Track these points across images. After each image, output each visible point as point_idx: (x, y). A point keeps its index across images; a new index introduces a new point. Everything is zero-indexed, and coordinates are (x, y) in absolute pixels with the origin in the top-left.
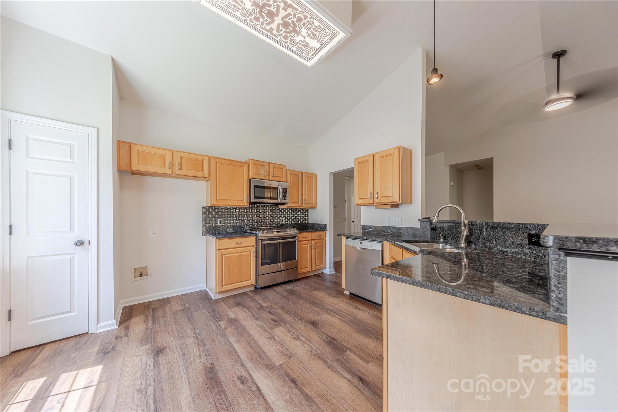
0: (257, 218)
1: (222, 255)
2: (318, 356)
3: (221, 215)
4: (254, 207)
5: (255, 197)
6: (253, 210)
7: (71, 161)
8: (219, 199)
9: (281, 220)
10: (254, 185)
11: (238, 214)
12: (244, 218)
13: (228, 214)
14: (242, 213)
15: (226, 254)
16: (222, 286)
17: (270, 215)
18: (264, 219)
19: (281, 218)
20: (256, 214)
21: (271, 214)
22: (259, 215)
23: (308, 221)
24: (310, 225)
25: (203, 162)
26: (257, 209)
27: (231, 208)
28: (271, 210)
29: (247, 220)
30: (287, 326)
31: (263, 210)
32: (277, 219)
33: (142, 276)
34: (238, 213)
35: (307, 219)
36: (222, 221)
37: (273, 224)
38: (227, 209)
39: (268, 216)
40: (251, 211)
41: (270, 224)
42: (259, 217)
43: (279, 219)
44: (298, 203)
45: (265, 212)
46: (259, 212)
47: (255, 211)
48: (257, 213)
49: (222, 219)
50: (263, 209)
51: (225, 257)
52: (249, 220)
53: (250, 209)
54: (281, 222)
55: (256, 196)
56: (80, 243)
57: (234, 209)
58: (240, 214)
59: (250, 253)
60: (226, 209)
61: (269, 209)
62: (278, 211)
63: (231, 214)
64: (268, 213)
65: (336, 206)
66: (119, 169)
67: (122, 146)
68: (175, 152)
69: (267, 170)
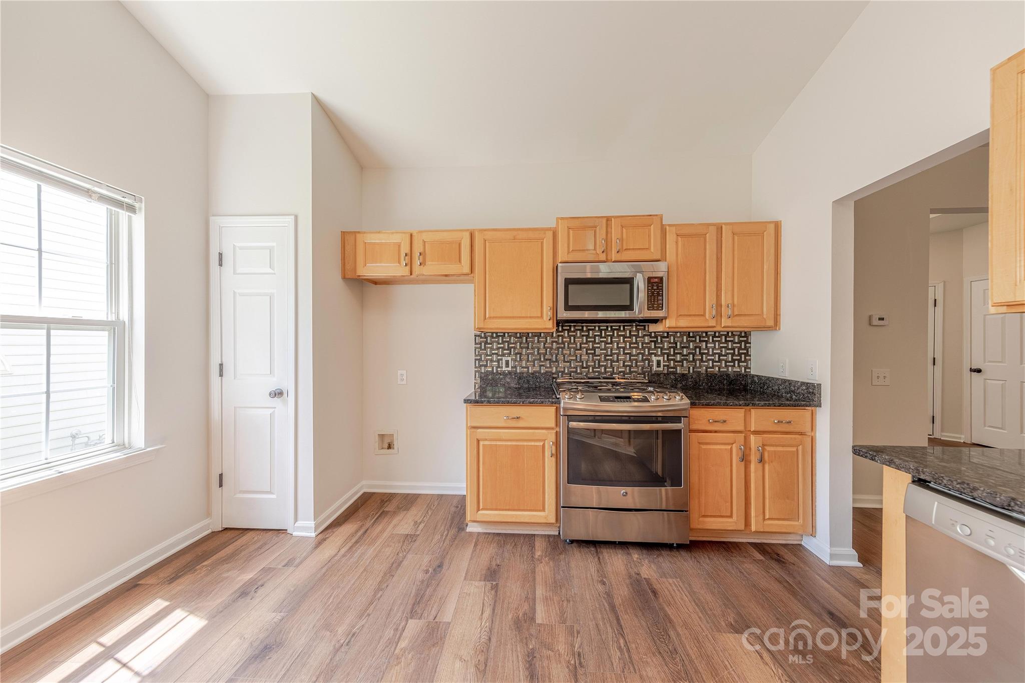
0: (589, 357)
1: (478, 441)
3: (509, 349)
4: (582, 330)
5: (568, 308)
6: (579, 338)
7: (271, 271)
8: (490, 317)
9: (655, 364)
10: (566, 279)
11: (544, 347)
12: (556, 356)
13: (521, 348)
14: (552, 345)
15: (486, 440)
16: (478, 510)
17: (622, 350)
19: (654, 359)
20: (585, 347)
21: (624, 348)
22: (594, 349)
23: (746, 367)
24: (756, 379)
25: (460, 245)
26: (588, 336)
27: (528, 334)
28: (625, 337)
29: (565, 362)
31: (605, 337)
32: (643, 360)
33: (390, 448)
34: (545, 344)
35: (746, 361)
36: (510, 362)
37: (631, 372)
38: (521, 337)
39: (615, 353)
40: (572, 341)
41: (621, 372)
42: (594, 354)
43: (650, 361)
44: (704, 315)
45: (609, 341)
46: (594, 342)
47: (583, 339)
48: (589, 346)
49: (509, 359)
50: (603, 335)
51: (483, 445)
52: (568, 362)
53: (572, 336)
54: (655, 368)
55: (570, 304)
56: (278, 394)
57: (535, 336)
58: (548, 347)
59: (541, 444)
60: (516, 338)
61: (619, 336)
62: (647, 339)
63: (528, 348)
64: (618, 344)
65: (879, 318)
66: (344, 278)
67: (348, 240)
68: (415, 234)
69: (604, 237)
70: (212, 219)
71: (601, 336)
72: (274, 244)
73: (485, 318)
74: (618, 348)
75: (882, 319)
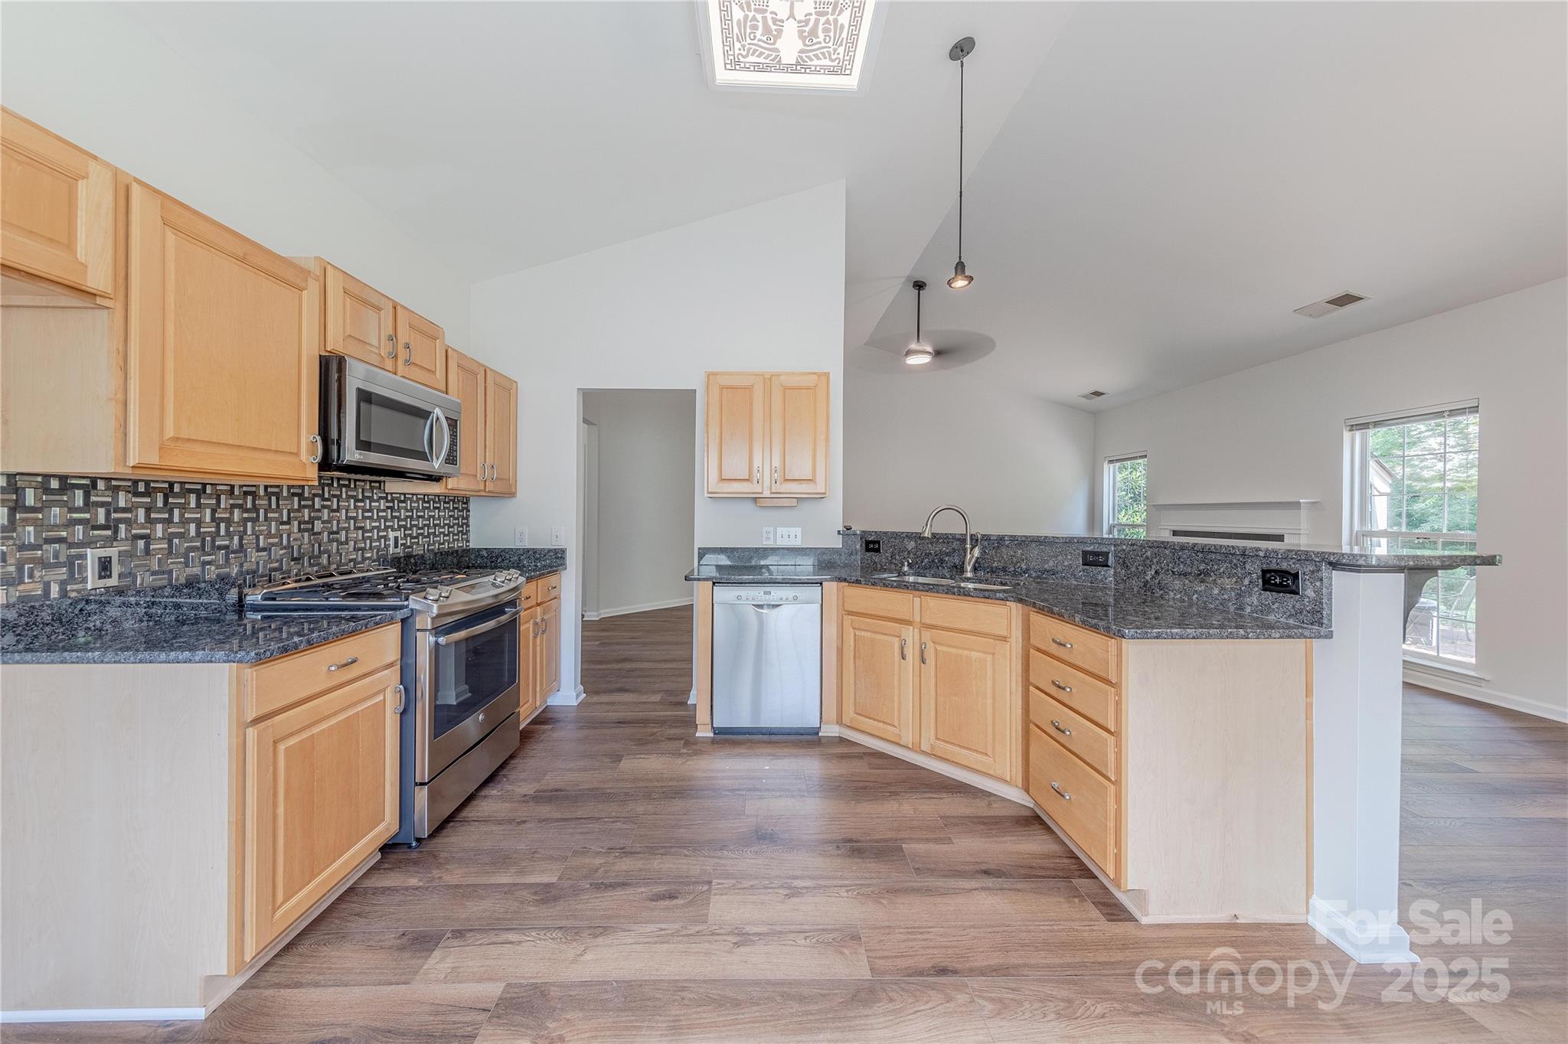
1: (275, 744)
2: (887, 892)
3: (112, 525)
8: (177, 439)
9: (392, 543)
10: (357, 389)
11: (213, 519)
12: (241, 539)
13: (149, 520)
14: (232, 513)
16: (274, 910)
17: (352, 521)
18: (330, 541)
19: (392, 535)
20: (296, 518)
21: (355, 520)
22: (311, 521)
27: (171, 485)
28: (357, 500)
29: (259, 550)
30: (719, 884)
32: (379, 538)
34: (214, 511)
35: (466, 534)
36: (115, 561)
37: (364, 559)
39: (344, 528)
40: (274, 506)
41: (351, 560)
43: (386, 538)
44: (476, 477)
45: (335, 507)
47: (293, 503)
49: (112, 552)
50: (326, 496)
51: (285, 750)
52: (264, 549)
54: (391, 550)
55: (361, 439)
57: (191, 491)
58: (222, 520)
60: (142, 495)
61: (349, 497)
62: (383, 504)
63: (169, 521)
64: (347, 512)
69: (391, 332)
71: (322, 496)
74: (348, 518)
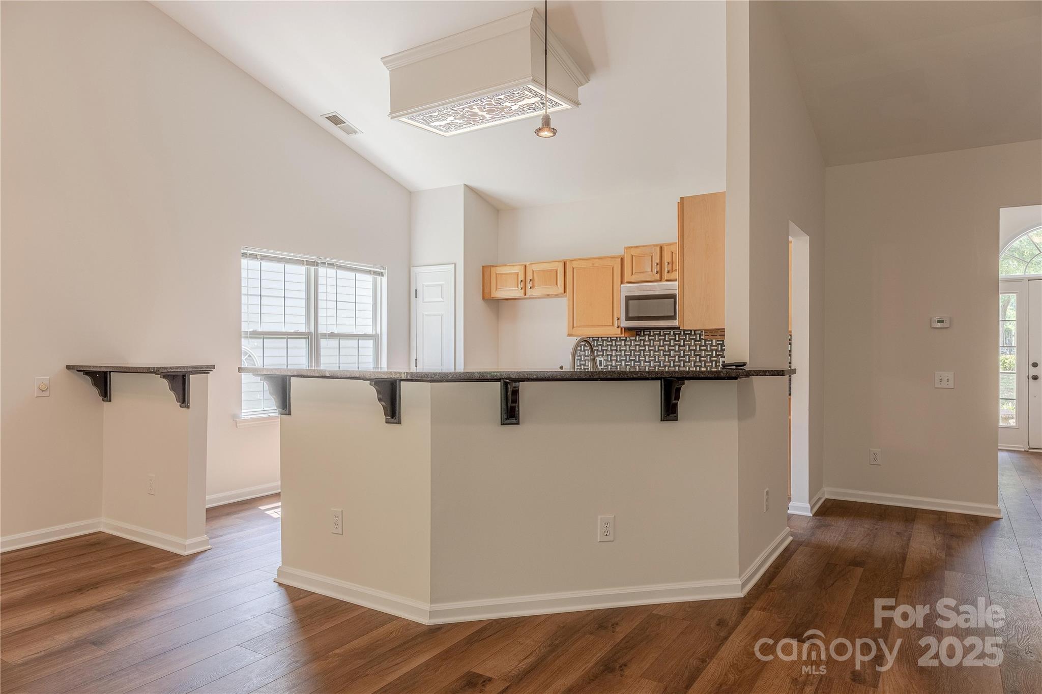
0: (665, 358)
3: (602, 351)
4: (659, 335)
5: (628, 318)
6: (657, 341)
7: (442, 300)
8: (578, 326)
10: (626, 296)
11: (629, 350)
12: (639, 357)
13: (612, 350)
14: (636, 347)
17: (693, 352)
18: (680, 361)
20: (662, 350)
21: (695, 351)
22: (669, 351)
25: (556, 271)
26: (664, 340)
27: (616, 338)
31: (678, 341)
34: (629, 347)
36: (603, 361)
38: (611, 341)
39: (688, 355)
40: (652, 345)
42: (669, 356)
45: (682, 344)
46: (669, 345)
47: (660, 343)
48: (665, 349)
49: (602, 359)
50: (677, 339)
53: (652, 339)
55: (629, 316)
57: (623, 340)
58: (633, 350)
60: (609, 342)
61: (690, 340)
63: (616, 350)
64: (689, 347)
65: (938, 320)
66: (484, 299)
67: (486, 272)
68: (527, 265)
69: (658, 261)
70: (412, 268)
71: (675, 340)
72: (443, 283)
73: (573, 327)
74: (690, 350)
75: (942, 321)
